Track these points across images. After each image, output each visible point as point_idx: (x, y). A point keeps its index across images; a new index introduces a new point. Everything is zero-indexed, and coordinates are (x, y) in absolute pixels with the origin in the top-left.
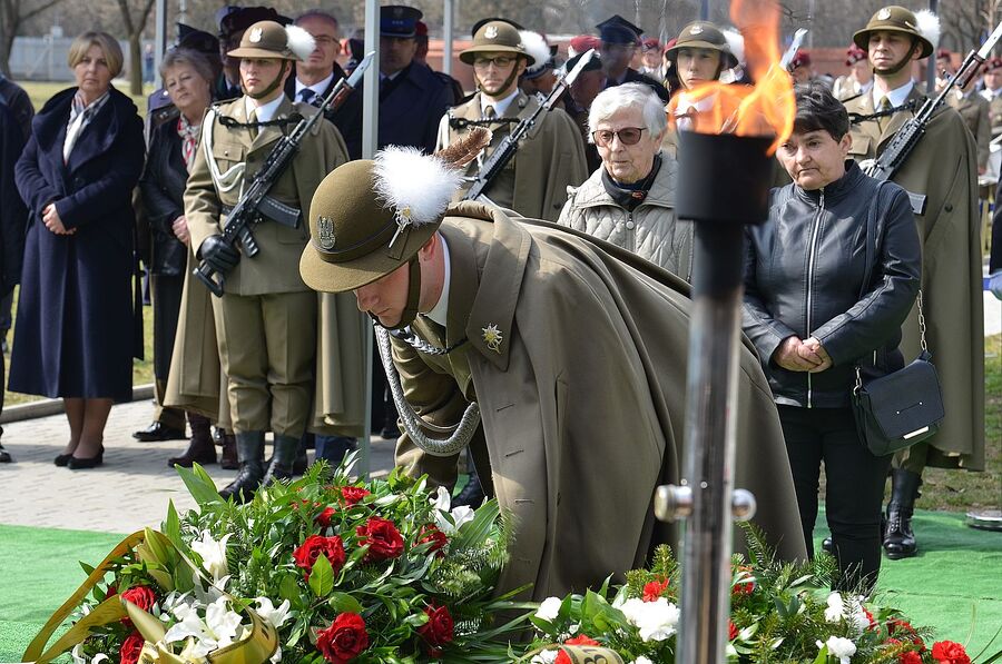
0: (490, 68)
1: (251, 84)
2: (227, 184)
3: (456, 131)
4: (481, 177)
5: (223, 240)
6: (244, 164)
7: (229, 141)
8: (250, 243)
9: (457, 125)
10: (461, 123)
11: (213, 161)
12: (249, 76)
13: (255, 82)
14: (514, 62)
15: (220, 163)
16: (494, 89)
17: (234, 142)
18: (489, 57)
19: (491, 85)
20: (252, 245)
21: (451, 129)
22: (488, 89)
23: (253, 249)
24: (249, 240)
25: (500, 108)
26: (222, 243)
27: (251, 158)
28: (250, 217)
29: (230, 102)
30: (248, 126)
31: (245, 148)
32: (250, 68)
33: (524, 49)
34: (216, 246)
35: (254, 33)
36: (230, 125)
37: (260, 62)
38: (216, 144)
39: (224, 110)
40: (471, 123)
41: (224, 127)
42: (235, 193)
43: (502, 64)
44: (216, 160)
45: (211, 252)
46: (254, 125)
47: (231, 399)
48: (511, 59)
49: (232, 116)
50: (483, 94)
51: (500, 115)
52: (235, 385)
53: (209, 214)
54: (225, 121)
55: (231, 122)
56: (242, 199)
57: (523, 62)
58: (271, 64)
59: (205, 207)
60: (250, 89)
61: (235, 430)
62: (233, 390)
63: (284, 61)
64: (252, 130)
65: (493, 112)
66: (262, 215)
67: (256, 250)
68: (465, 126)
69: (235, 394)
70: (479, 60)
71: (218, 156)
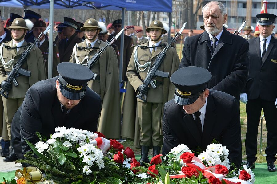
0: (90, 32)
1: (16, 36)
2: (8, 66)
3: (79, 51)
4: (89, 64)
5: (8, 82)
6: (13, 60)
7: (8, 53)
8: (16, 82)
9: (80, 49)
10: (81, 48)
11: (3, 59)
12: (15, 34)
13: (17, 36)
14: (97, 31)
15: (5, 60)
16: (91, 39)
17: (10, 54)
18: (90, 29)
19: (90, 37)
20: (17, 82)
21: (78, 50)
22: (89, 38)
23: (17, 84)
24: (16, 81)
25: (93, 44)
26: (7, 83)
27: (15, 58)
28: (15, 75)
29: (8, 42)
30: (14, 48)
31: (13, 55)
32: (15, 31)
33: (99, 27)
34: (5, 83)
35: (16, 21)
36: (8, 48)
37: (18, 30)
38: (4, 54)
39: (6, 44)
40: (84, 48)
41: (6, 49)
42: (10, 68)
43: (93, 31)
44: (4, 59)
45: (4, 85)
46: (16, 48)
47: (8, 130)
48: (96, 30)
49: (9, 45)
50: (87, 40)
51: (93, 46)
52: (10, 126)
53: (3, 75)
54: (6, 47)
55: (9, 47)
56: (13, 70)
57: (99, 31)
58: (21, 30)
59: (1, 73)
60: (15, 38)
61: (10, 139)
62: (9, 127)
63: (25, 29)
64: (15, 49)
65: (90, 45)
66: (19, 74)
67: (18, 84)
68: (82, 49)
69: (10, 128)
70: (86, 30)
71: (4, 58)
